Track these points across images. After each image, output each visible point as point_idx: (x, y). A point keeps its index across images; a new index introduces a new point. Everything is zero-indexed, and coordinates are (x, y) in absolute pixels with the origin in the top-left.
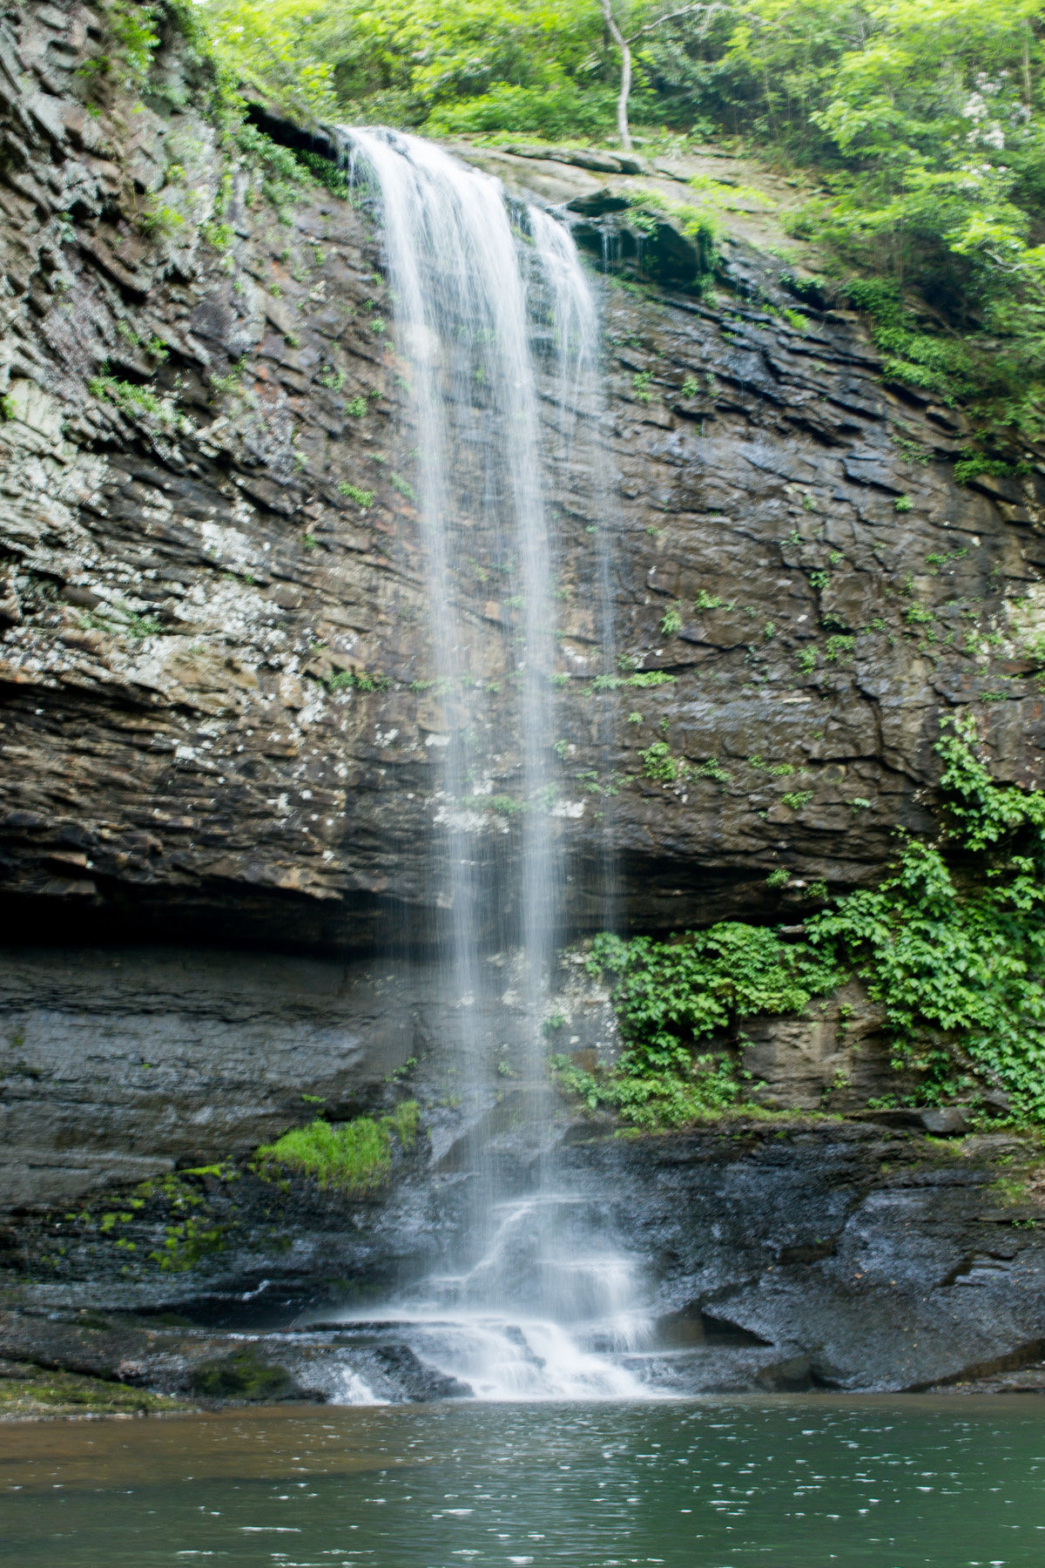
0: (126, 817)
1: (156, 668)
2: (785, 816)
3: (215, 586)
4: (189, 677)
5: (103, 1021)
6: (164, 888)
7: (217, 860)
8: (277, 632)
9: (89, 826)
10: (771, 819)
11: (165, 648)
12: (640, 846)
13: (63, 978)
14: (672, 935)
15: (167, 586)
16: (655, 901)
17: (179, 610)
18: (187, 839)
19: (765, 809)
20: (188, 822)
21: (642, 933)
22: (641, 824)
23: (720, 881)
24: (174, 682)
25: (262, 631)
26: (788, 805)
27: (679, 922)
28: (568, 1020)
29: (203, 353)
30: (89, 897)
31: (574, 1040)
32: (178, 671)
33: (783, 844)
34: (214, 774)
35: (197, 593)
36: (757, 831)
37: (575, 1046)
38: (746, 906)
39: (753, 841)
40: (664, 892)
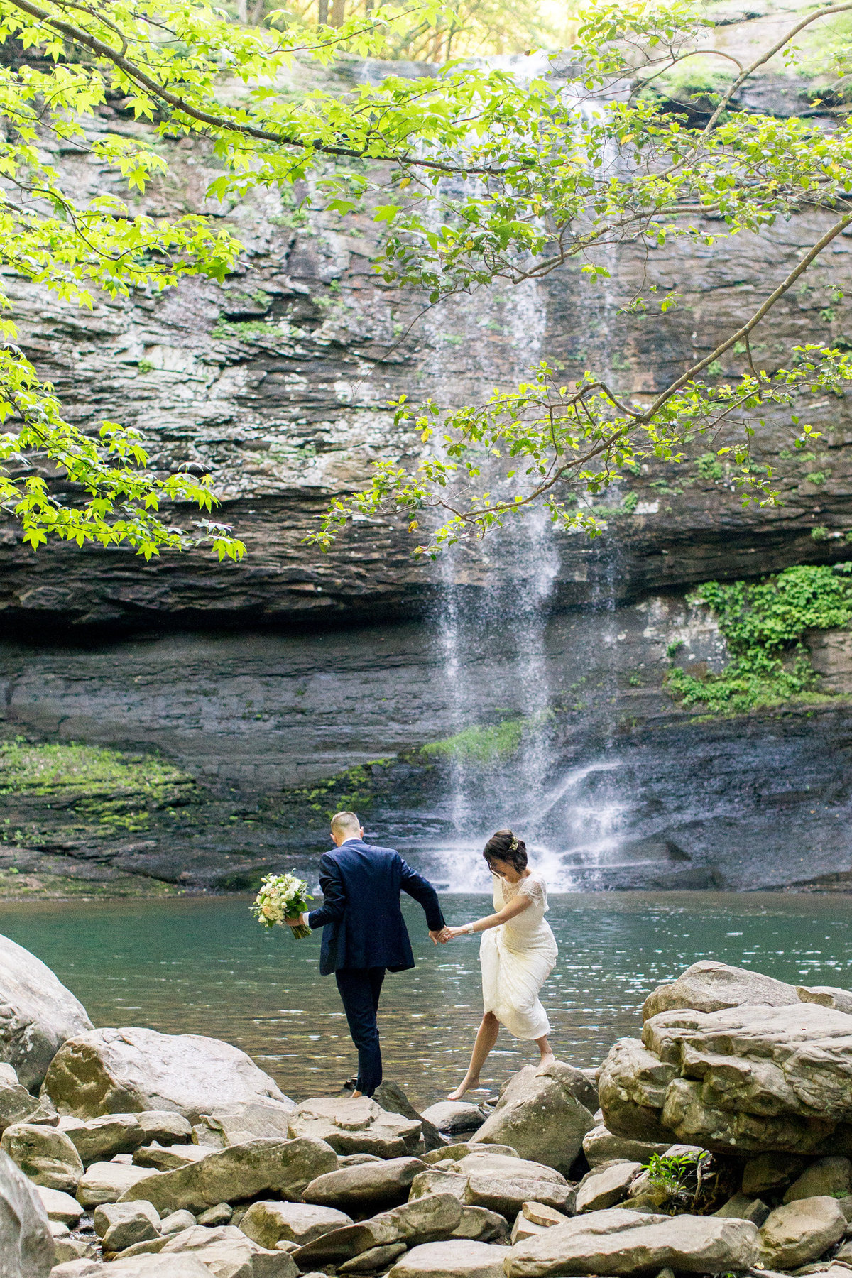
0: (332, 559)
1: (319, 474)
2: (812, 490)
3: (354, 417)
4: (344, 474)
5: (363, 674)
6: (378, 596)
7: (406, 575)
8: (408, 435)
9: (308, 568)
10: (802, 493)
11: (325, 460)
12: (703, 526)
13: (336, 652)
14: (763, 578)
15: (318, 426)
16: (738, 558)
17: (327, 438)
18: (381, 565)
19: (796, 487)
20: (376, 556)
21: (740, 579)
22: (703, 510)
23: (780, 539)
24: (335, 480)
25: (396, 436)
26: (812, 482)
27: (763, 570)
28: (687, 644)
29: (303, 288)
30: (332, 606)
31: (692, 657)
32: (336, 472)
33: (817, 509)
34: (385, 526)
35: (342, 424)
36: (792, 503)
37: (693, 661)
38: (809, 553)
39: (793, 510)
40: (741, 551)
